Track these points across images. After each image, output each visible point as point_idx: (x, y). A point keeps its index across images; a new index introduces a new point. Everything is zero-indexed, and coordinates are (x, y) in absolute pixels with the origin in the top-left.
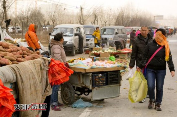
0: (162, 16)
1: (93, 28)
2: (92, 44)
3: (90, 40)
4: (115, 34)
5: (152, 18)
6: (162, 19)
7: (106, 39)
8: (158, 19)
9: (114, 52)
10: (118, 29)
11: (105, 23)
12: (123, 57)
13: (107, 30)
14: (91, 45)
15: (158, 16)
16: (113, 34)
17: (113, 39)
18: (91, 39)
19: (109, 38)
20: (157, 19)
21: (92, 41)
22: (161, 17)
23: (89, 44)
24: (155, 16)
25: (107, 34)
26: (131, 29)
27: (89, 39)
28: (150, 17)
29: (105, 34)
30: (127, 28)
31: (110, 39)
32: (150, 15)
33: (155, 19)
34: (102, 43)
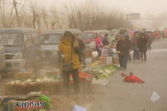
0: (139, 14)
3: (14, 57)
5: (125, 18)
6: (139, 18)
8: (133, 19)
9: (54, 81)
11: (53, 25)
13: (51, 36)
15: (132, 14)
18: (16, 54)
19: (53, 51)
20: (131, 19)
21: (18, 58)
22: (137, 16)
23: (13, 64)
24: (128, 15)
26: (93, 34)
27: (13, 54)
28: (122, 17)
29: (47, 44)
30: (88, 33)
31: (54, 53)
32: (121, 13)
33: (128, 19)
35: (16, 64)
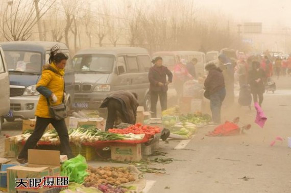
0: (260, 25)
1: (41, 53)
2: (33, 104)
3: (26, 93)
4: (116, 72)
6: (259, 32)
7: (87, 87)
8: (248, 33)
10: (126, 57)
12: (124, 157)
13: (94, 59)
14: (28, 108)
15: (248, 25)
16: (109, 73)
17: (109, 87)
18: (30, 88)
19: (95, 85)
20: (245, 33)
21: (33, 94)
22: (256, 28)
23: (23, 105)
24: (239, 25)
25: (91, 72)
27: (24, 87)
31: (98, 89)
33: (239, 32)
34: (75, 99)
35: (28, 105)
